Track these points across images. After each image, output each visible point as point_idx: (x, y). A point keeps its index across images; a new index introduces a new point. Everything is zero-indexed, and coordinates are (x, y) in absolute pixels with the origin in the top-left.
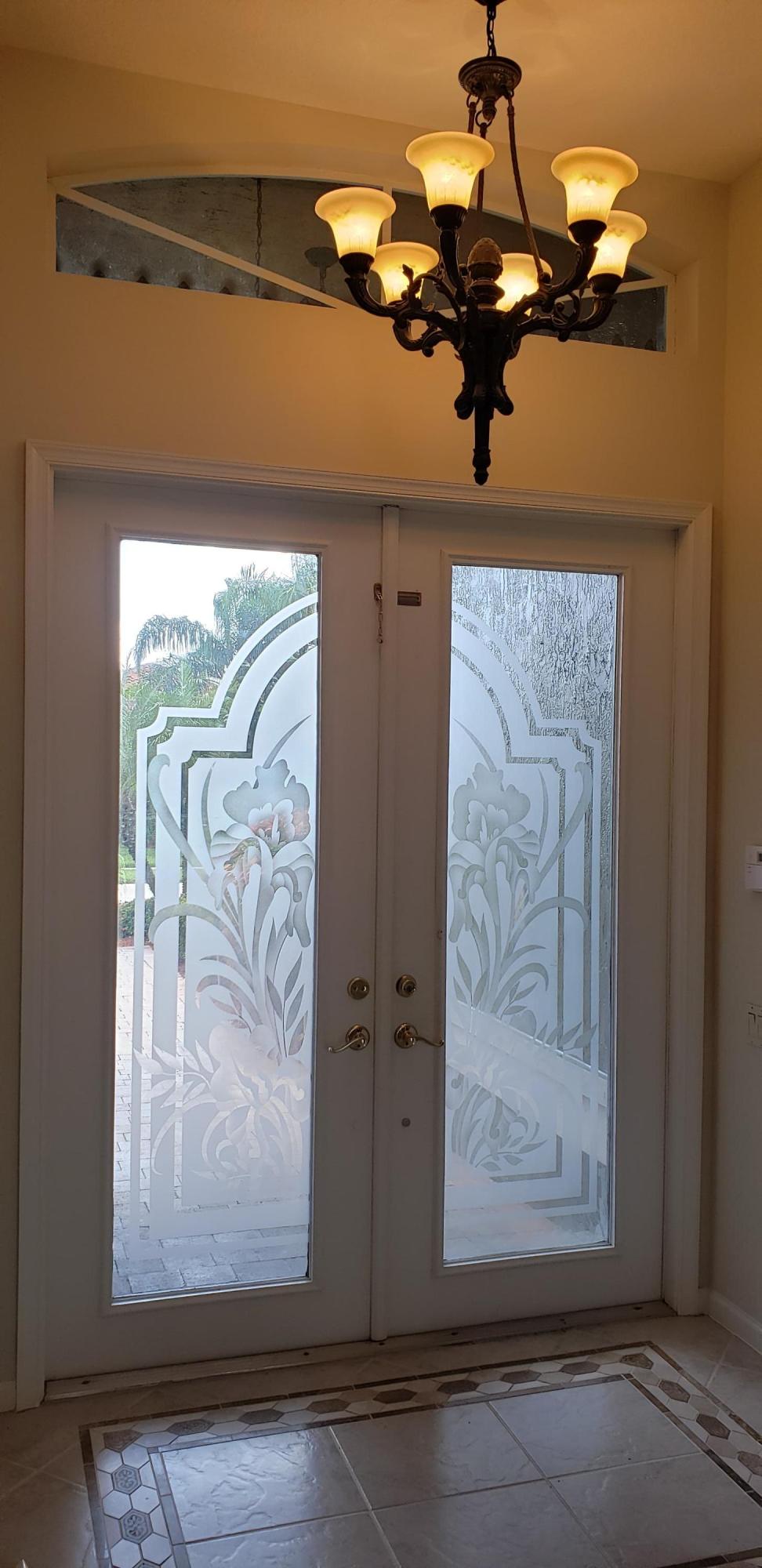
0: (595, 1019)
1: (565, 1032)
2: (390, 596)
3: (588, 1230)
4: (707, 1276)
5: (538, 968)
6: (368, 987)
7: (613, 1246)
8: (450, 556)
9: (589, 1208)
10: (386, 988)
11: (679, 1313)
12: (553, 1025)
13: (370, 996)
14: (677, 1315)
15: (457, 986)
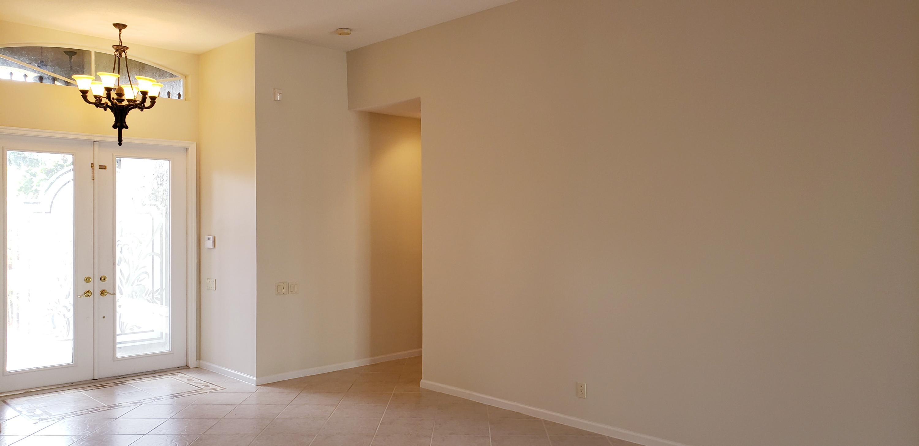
0: (164, 287)
1: (155, 291)
2: (96, 167)
3: (163, 347)
4: (199, 357)
5: (146, 273)
6: (91, 279)
7: (171, 351)
8: (115, 155)
9: (164, 340)
10: (97, 279)
11: (191, 368)
12: (151, 289)
13: (92, 281)
14: (190, 368)
15: (120, 279)
